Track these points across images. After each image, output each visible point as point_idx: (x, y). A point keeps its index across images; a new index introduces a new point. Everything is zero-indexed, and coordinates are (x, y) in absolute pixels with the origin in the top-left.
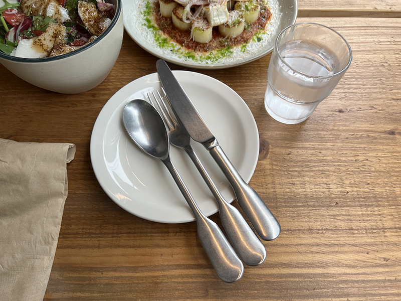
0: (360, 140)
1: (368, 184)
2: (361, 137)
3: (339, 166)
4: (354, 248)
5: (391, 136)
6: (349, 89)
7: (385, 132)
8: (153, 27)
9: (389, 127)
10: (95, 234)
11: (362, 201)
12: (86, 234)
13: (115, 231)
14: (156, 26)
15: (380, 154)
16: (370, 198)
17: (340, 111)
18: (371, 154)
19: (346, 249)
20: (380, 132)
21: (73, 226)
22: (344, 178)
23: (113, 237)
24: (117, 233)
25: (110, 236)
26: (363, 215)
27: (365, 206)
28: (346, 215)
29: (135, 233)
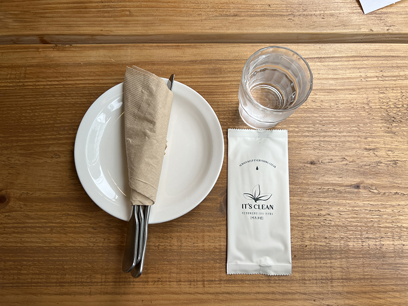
0: (326, 194)
1: (326, 238)
2: (328, 191)
3: (302, 220)
4: (304, 296)
5: (356, 190)
6: (324, 136)
7: (351, 186)
9: (356, 180)
10: (87, 282)
11: (318, 254)
12: (78, 282)
13: (103, 280)
15: (341, 209)
16: (325, 251)
17: (312, 163)
18: (333, 209)
19: (296, 296)
20: (347, 186)
21: (67, 276)
22: (305, 232)
23: (101, 285)
24: (105, 282)
25: (99, 284)
26: (316, 267)
27: (319, 258)
28: (301, 267)
29: (120, 282)
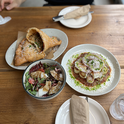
8: (73, 77)
14: (74, 77)
